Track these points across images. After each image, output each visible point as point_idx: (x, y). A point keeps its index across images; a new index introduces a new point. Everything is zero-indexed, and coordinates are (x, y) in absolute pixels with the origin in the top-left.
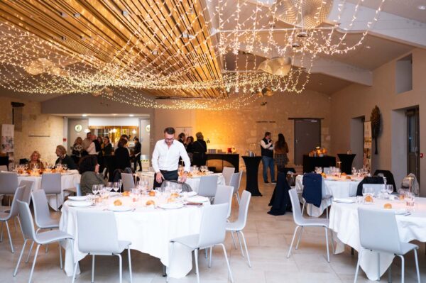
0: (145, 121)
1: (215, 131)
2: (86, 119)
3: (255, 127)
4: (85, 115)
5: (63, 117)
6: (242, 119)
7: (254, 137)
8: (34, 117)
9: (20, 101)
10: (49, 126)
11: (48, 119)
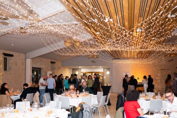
0: (106, 69)
1: (141, 74)
2: (80, 69)
3: (160, 72)
4: (80, 67)
5: (70, 68)
6: (153, 68)
7: (159, 76)
8: (59, 68)
9: (54, 61)
10: (65, 72)
11: (64, 69)
